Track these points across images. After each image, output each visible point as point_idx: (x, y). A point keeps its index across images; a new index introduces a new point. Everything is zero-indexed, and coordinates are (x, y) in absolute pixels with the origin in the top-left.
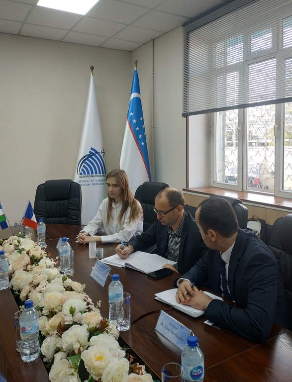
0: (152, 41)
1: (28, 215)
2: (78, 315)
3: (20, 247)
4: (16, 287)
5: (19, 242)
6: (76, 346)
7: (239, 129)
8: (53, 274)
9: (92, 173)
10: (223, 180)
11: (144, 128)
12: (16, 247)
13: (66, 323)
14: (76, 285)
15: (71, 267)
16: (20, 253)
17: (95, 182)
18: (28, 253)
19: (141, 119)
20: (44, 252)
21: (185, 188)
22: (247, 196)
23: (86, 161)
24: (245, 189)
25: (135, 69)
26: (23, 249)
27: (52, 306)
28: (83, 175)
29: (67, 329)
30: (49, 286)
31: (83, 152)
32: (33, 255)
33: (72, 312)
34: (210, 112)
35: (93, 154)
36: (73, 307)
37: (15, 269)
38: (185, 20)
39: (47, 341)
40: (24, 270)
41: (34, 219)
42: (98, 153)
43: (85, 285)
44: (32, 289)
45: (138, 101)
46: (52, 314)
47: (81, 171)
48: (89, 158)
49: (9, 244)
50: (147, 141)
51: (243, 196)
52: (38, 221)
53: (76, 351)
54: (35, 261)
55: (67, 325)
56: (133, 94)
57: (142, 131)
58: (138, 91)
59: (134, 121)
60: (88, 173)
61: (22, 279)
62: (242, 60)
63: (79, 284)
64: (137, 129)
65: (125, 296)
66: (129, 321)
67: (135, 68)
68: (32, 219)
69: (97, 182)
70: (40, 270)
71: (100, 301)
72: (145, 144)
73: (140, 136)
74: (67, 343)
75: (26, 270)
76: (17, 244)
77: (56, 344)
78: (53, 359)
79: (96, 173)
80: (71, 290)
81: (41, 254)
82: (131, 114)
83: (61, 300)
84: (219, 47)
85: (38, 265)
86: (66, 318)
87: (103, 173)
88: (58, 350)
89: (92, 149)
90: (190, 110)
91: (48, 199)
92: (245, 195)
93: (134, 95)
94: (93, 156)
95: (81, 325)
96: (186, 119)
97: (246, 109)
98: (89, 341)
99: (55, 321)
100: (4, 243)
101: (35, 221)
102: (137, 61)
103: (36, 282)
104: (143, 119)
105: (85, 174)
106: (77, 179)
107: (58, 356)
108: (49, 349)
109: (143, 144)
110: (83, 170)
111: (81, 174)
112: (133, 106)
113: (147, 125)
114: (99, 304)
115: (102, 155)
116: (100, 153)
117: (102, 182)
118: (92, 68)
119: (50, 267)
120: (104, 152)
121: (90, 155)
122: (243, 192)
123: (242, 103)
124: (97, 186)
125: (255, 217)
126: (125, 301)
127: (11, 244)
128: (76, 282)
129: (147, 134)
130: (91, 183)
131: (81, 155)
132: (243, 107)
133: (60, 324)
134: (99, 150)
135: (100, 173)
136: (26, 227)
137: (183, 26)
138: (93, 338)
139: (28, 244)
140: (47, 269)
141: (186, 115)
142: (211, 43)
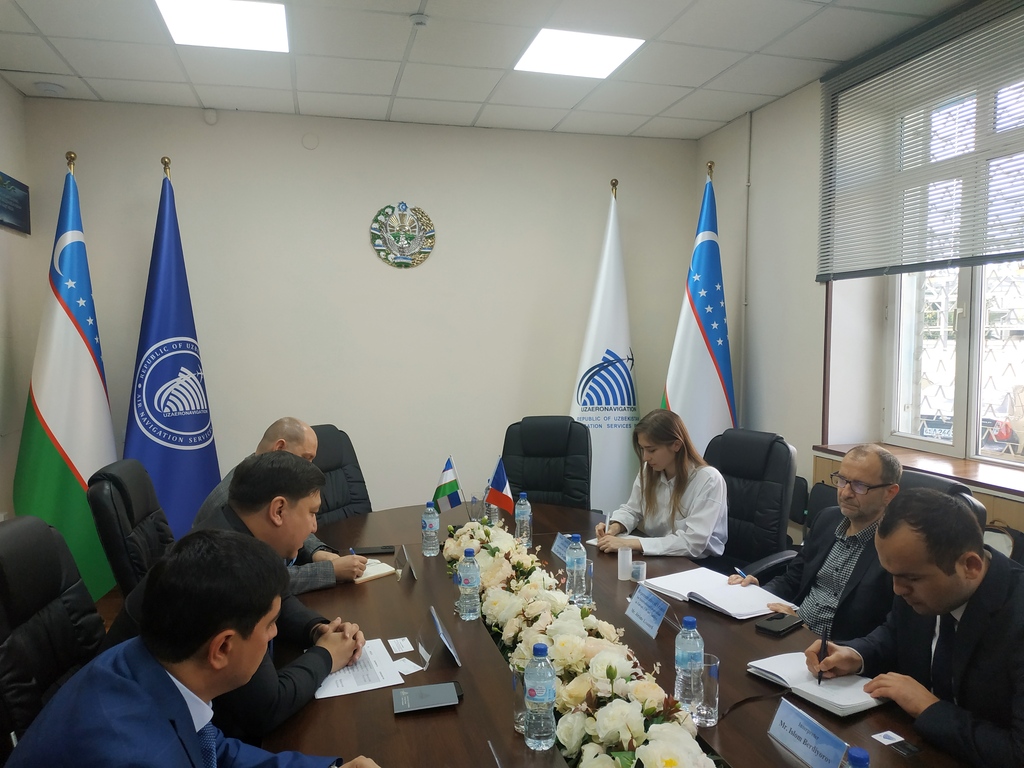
0: (748, 116)
1: (497, 484)
2: (620, 685)
3: (493, 545)
4: (491, 618)
5: (487, 534)
6: (625, 737)
7: (959, 311)
8: (559, 601)
9: (608, 403)
10: (914, 430)
11: (724, 308)
12: (484, 545)
13: (599, 694)
14: (605, 627)
15: (587, 593)
16: (493, 555)
17: (612, 421)
18: (507, 557)
19: (718, 287)
20: (534, 557)
21: (819, 443)
22: (976, 471)
23: (596, 377)
24: (972, 454)
25: (708, 180)
26: (497, 549)
27: (570, 661)
28: (589, 405)
29: (604, 704)
30: (557, 623)
31: (590, 358)
32: (518, 563)
33: (611, 674)
34: (885, 273)
35: (609, 362)
36: (613, 667)
37: (486, 585)
38: (828, 66)
39: (566, 719)
40: (503, 588)
41: (507, 491)
42: (620, 361)
43: (623, 630)
44: (525, 624)
45: (712, 249)
46: (568, 675)
47: (584, 397)
48: (603, 372)
49: (468, 537)
50: (730, 337)
51: (965, 472)
52: (516, 497)
53: (626, 745)
54: (522, 573)
55: (601, 698)
56: (700, 235)
57: (720, 313)
58: (713, 227)
59: (703, 293)
60: (600, 403)
61: (502, 606)
62: (973, 149)
63: (612, 627)
64: (709, 309)
65: (707, 660)
66: (715, 710)
67: (708, 177)
68: (504, 492)
69: (618, 422)
70: (533, 591)
71: (659, 664)
72: (726, 342)
73: (715, 325)
74: (606, 728)
75: (508, 589)
76: (484, 537)
77: (583, 729)
78: (580, 753)
79: (616, 403)
80: (598, 635)
81: (532, 563)
82: (696, 278)
83: (583, 652)
84: (912, 120)
85: (528, 582)
86: (598, 685)
87: (629, 404)
88: (587, 739)
89: (608, 352)
90: (837, 269)
91: (527, 454)
92: (972, 468)
93: (703, 237)
94: (610, 368)
95: (628, 701)
96: (824, 286)
97: (978, 267)
98: (646, 730)
99: (578, 687)
100: (457, 533)
101: (510, 495)
102: (712, 163)
103: (531, 612)
104: (722, 288)
105: (592, 403)
106: (576, 413)
107: (590, 750)
108: (571, 735)
109: (720, 342)
110: (588, 395)
111: (585, 403)
112: (699, 261)
113: (730, 303)
114: (657, 669)
115: (628, 364)
116: (625, 362)
117: (628, 422)
118: (614, 184)
119: (550, 589)
120: (632, 359)
121: (605, 365)
122: (965, 460)
123: (968, 254)
124: (618, 428)
125: (996, 524)
126: (708, 669)
127: (472, 537)
128: (605, 622)
129: (730, 320)
130: (604, 424)
131: (585, 366)
132: (971, 262)
133: (589, 693)
134: (623, 354)
135: (623, 403)
136: (493, 506)
137: (822, 80)
138: (653, 727)
139: (503, 539)
140: (547, 591)
141: (826, 279)
142: (892, 113)
